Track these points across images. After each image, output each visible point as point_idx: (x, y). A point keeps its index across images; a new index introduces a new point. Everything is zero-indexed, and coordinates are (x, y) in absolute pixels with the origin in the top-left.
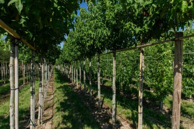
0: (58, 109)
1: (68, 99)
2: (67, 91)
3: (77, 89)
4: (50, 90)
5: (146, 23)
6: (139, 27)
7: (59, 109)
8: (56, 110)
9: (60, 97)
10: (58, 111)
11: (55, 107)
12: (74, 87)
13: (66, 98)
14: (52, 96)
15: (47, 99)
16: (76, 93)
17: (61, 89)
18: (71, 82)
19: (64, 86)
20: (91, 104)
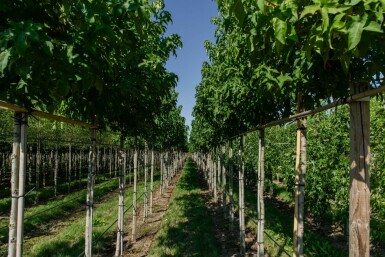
0: (161, 241)
1: (186, 223)
2: (193, 205)
3: (213, 204)
4: (163, 202)
5: (298, 64)
6: (287, 74)
7: (163, 241)
8: (157, 242)
9: (175, 216)
10: (160, 244)
11: (158, 235)
12: (210, 198)
13: (186, 220)
14: (162, 214)
15: (150, 219)
16: (210, 212)
17: (182, 202)
18: (208, 189)
19: (192, 195)
20: (230, 238)
